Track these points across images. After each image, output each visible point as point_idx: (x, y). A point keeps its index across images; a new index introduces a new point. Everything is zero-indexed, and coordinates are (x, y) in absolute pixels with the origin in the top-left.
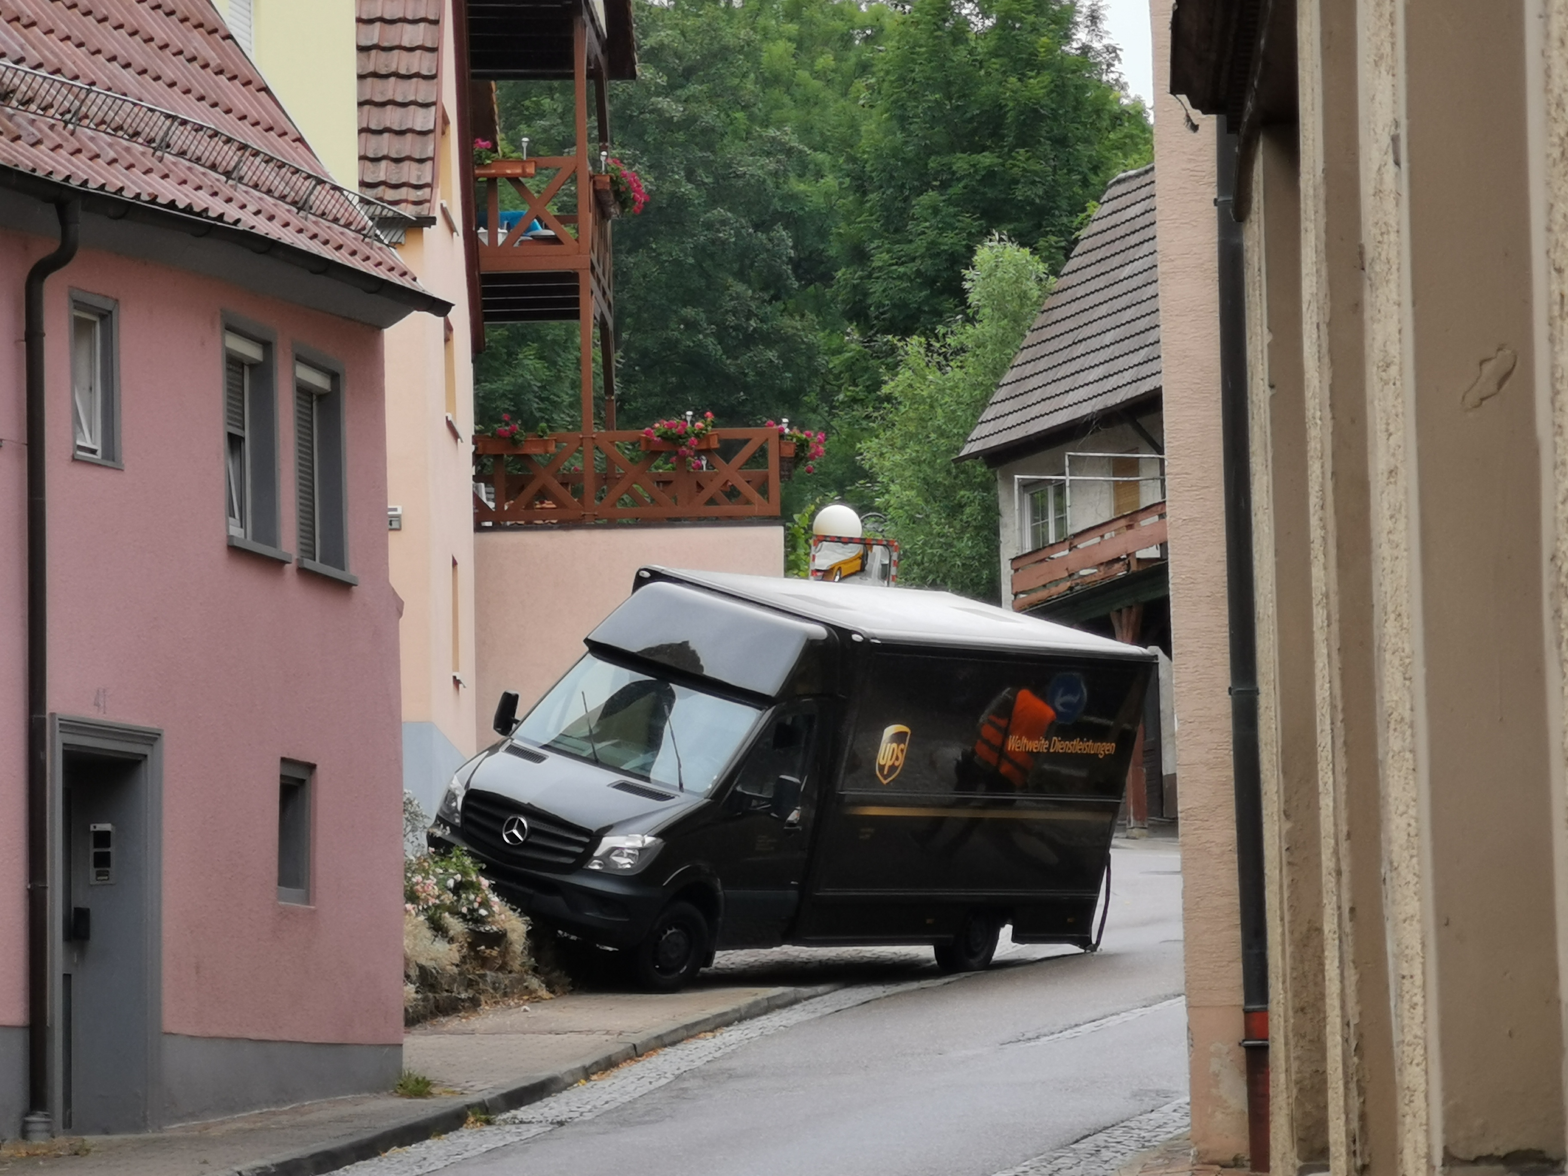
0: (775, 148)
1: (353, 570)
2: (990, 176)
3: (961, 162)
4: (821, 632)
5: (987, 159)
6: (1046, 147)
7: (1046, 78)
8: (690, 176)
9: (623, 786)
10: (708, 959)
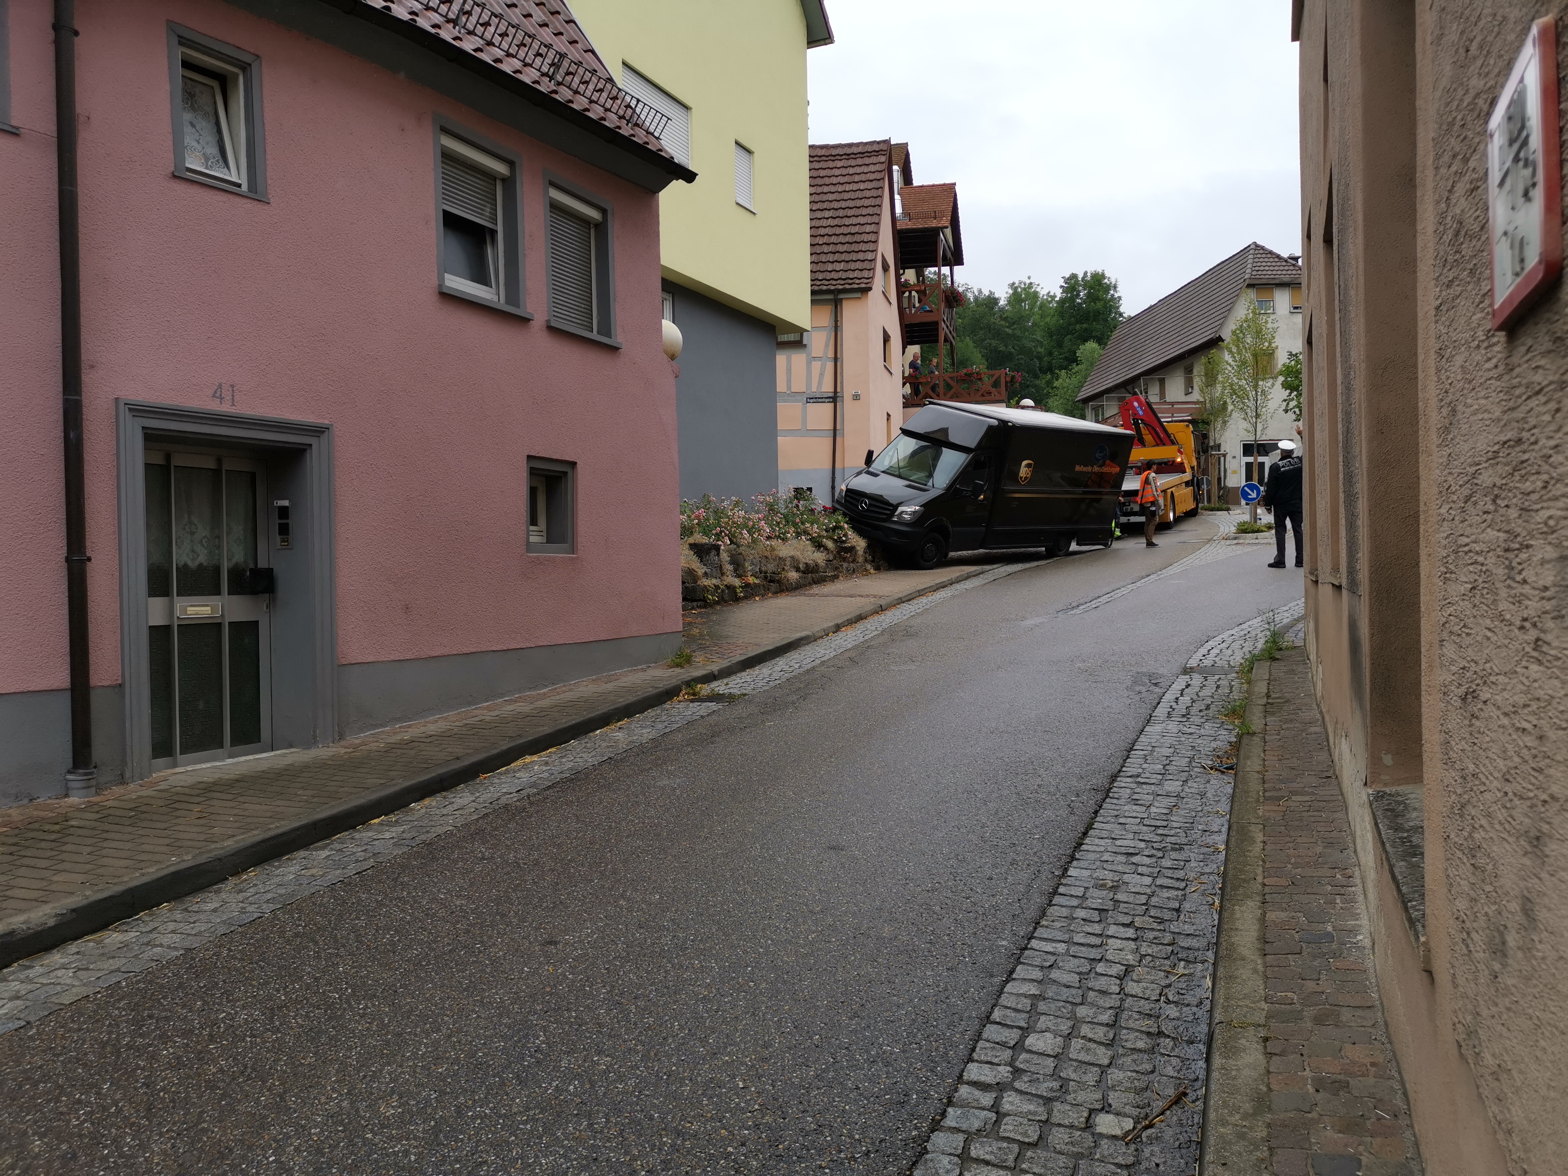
0: (1033, 340)
1: (619, 338)
2: (1086, 329)
3: (1078, 327)
4: (995, 422)
5: (1085, 326)
6: (1101, 322)
7: (1102, 303)
8: (1013, 347)
9: (909, 486)
10: (947, 554)
